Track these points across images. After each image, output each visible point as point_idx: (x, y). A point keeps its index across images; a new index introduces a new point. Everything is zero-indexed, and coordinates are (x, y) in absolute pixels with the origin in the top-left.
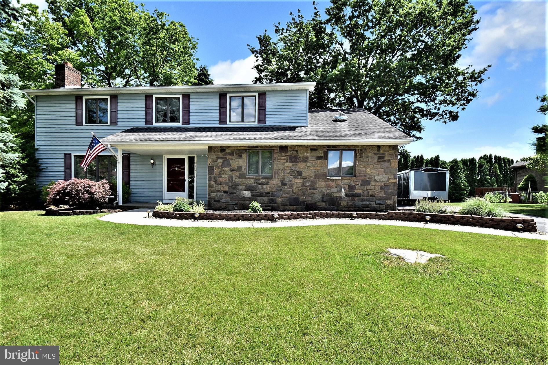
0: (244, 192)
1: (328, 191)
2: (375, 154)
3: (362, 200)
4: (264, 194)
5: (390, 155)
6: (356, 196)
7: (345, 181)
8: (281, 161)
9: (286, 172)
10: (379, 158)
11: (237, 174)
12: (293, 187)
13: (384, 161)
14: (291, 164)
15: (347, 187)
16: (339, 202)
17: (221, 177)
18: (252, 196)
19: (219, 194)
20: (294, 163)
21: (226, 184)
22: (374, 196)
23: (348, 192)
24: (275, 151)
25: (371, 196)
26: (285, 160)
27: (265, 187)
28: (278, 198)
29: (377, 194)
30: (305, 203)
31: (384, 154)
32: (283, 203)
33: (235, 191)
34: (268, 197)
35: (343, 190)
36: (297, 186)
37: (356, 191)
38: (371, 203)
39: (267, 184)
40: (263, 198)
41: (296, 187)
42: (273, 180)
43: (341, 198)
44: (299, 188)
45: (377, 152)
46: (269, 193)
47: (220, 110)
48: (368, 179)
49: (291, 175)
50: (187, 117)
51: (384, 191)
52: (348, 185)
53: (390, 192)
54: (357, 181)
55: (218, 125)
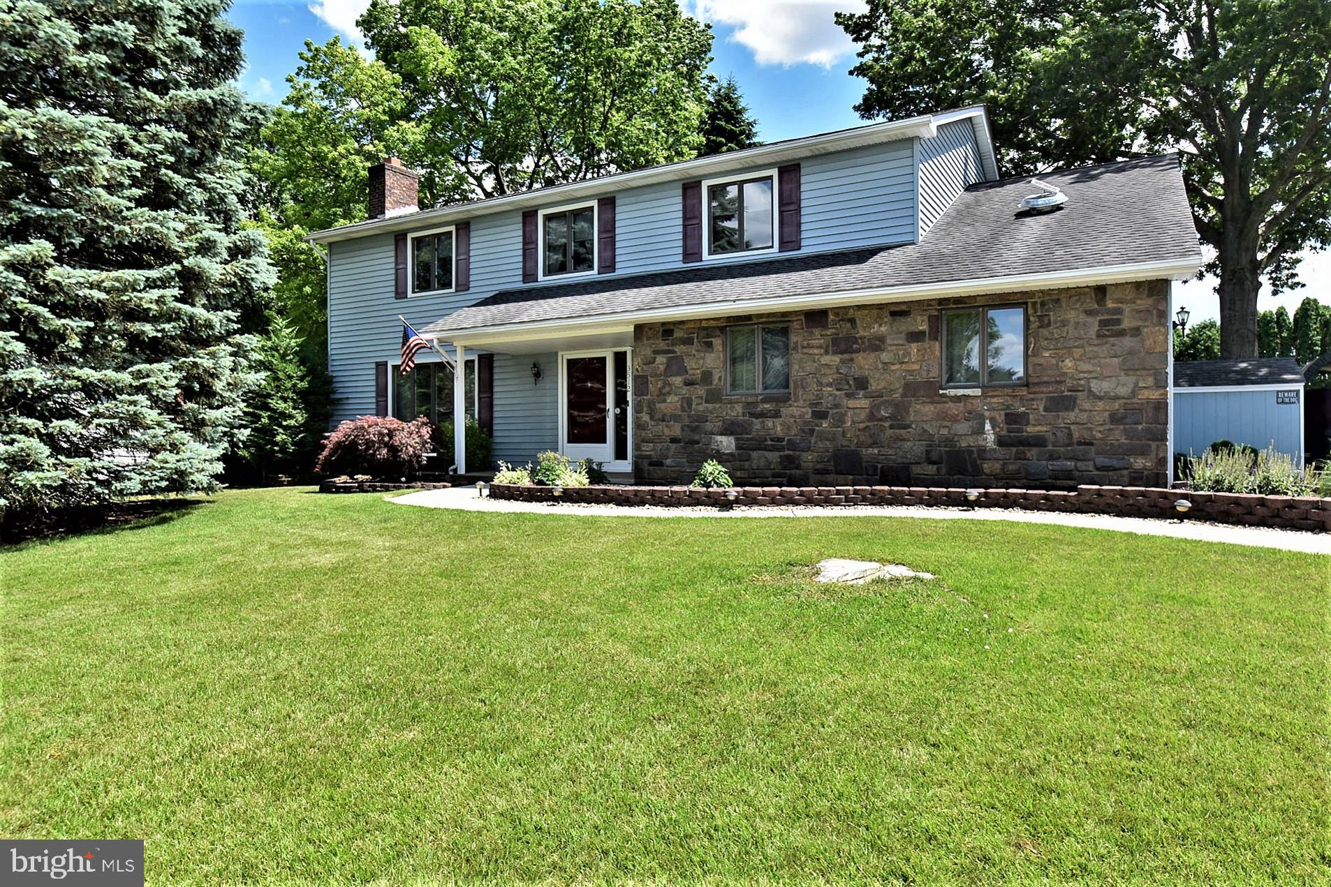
0: (719, 438)
1: (944, 432)
2: (1089, 313)
3: (1052, 457)
4: (770, 443)
5: (1139, 312)
6: (1029, 445)
7: (994, 400)
8: (811, 351)
9: (825, 381)
10: (1103, 323)
11: (701, 391)
12: (844, 422)
13: (1121, 333)
14: (837, 359)
15: (1000, 417)
16: (979, 462)
17: (664, 401)
18: (738, 448)
19: (660, 446)
20: (846, 356)
21: (676, 418)
22: (1092, 444)
23: (1003, 433)
24: (796, 325)
25: (1079, 443)
26: (820, 347)
27: (769, 423)
28: (804, 454)
29: (1099, 435)
30: (879, 466)
31: (1119, 311)
32: (819, 466)
33: (697, 438)
34: (778, 450)
35: (988, 427)
36: (856, 419)
37: (1030, 429)
38: (1079, 464)
39: (776, 414)
40: (767, 453)
41: (853, 422)
42: (791, 406)
43: (982, 450)
44: (862, 426)
45: (1096, 306)
46: (780, 440)
47: (685, 226)
48: (1069, 391)
49: (838, 390)
50: (609, 253)
51: (1122, 427)
52: (1003, 413)
53: (1145, 430)
54: (1033, 400)
55: (681, 265)
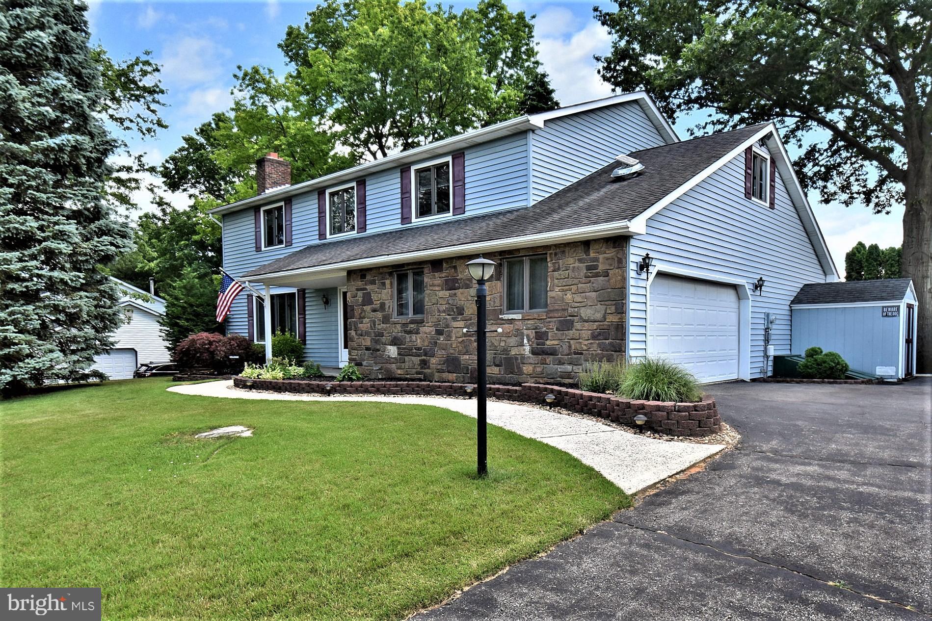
0: (389, 347)
1: (503, 344)
2: (580, 261)
3: (561, 363)
4: (414, 351)
5: (607, 259)
6: (547, 354)
7: (529, 322)
8: (434, 289)
9: (441, 309)
10: (589, 268)
11: (379, 315)
12: (451, 337)
13: (597, 275)
14: (447, 293)
15: (532, 333)
16: (521, 365)
17: (362, 323)
18: (399, 354)
19: (360, 352)
20: (453, 292)
21: (367, 334)
22: (582, 354)
23: (535, 346)
24: (426, 271)
25: (575, 353)
26: (439, 286)
27: (414, 337)
28: (432, 359)
29: (585, 348)
30: (470, 367)
31: (596, 260)
32: (439, 367)
33: (378, 347)
34: (419, 356)
35: (525, 341)
36: (458, 335)
37: (548, 342)
38: (575, 367)
39: (417, 333)
40: (413, 358)
41: (456, 337)
42: (424, 326)
43: (523, 357)
44: (461, 339)
45: (585, 256)
46: (419, 349)
47: (402, 199)
48: (570, 316)
49: (448, 315)
50: (363, 219)
51: (597, 342)
52: (534, 331)
53: (610, 344)
54: (550, 322)
55: (400, 226)
